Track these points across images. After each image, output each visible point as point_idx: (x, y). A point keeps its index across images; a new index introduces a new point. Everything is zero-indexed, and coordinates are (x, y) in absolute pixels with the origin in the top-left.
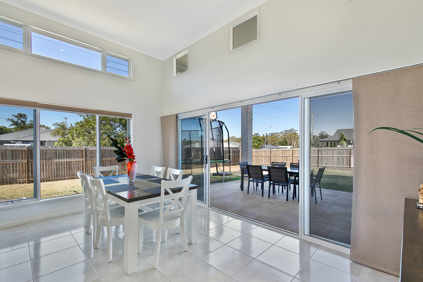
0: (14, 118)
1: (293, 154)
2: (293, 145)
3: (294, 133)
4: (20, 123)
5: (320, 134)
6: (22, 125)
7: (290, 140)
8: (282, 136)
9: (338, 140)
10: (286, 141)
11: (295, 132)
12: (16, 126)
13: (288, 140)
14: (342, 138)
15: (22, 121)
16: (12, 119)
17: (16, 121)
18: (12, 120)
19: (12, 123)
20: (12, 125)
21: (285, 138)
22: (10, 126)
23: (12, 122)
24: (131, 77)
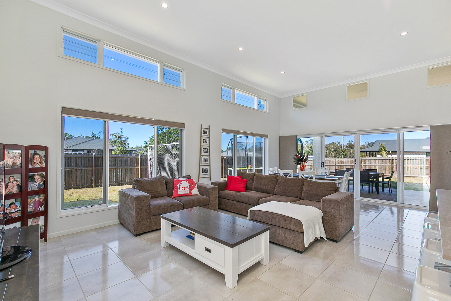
1: (336, 164)
9: (378, 150)
14: (382, 149)
24: (268, 111)
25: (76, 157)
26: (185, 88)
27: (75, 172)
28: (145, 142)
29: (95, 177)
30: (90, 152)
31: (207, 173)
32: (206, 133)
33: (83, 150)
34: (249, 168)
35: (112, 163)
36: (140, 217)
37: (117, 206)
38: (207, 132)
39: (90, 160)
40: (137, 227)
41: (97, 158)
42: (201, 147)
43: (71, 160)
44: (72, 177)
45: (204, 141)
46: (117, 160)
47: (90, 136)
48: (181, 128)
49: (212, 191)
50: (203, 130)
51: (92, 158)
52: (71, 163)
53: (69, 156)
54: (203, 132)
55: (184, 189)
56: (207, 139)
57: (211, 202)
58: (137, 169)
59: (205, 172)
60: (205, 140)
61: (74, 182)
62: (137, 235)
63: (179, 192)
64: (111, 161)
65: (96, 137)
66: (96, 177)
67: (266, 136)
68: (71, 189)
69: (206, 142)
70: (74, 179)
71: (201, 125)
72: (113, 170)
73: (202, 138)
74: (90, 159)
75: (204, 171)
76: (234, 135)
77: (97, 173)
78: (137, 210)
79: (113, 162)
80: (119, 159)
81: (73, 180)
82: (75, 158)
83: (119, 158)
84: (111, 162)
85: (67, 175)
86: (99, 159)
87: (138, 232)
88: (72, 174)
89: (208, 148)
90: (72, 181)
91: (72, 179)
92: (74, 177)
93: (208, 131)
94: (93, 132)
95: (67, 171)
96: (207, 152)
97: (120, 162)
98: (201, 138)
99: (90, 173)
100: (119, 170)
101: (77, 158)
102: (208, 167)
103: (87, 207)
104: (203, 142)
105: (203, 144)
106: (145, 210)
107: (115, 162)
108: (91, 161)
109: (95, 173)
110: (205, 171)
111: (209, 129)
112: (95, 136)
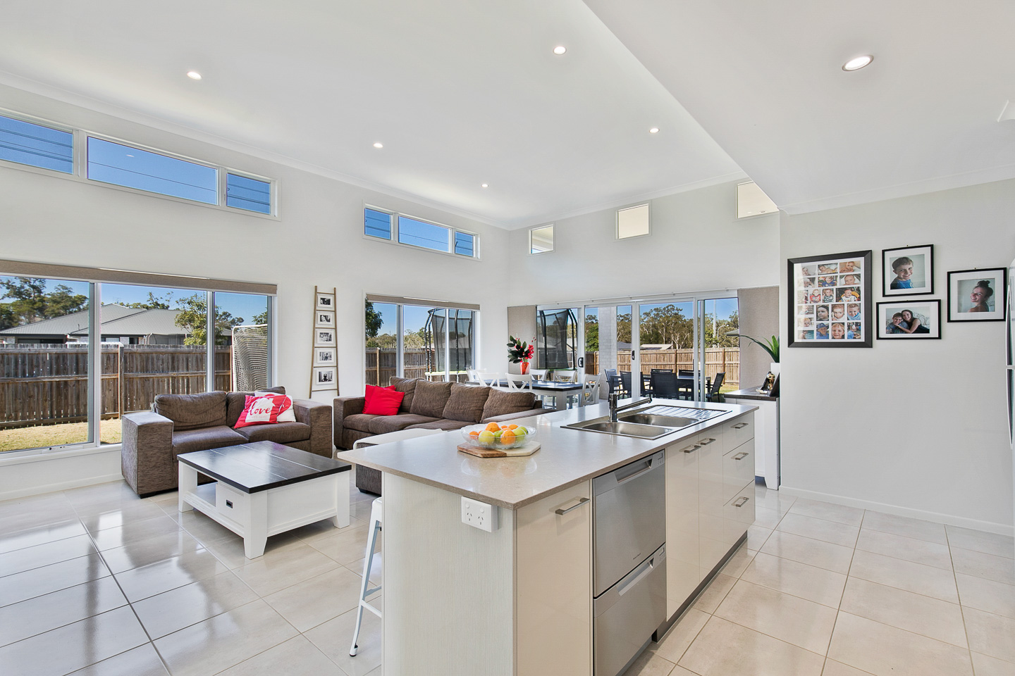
0: (15, 280)
1: (676, 361)
2: (674, 343)
3: (676, 314)
4: (27, 290)
5: (733, 317)
6: (32, 295)
7: (666, 331)
8: (650, 321)
10: (657, 334)
11: (676, 312)
12: (16, 299)
13: (663, 330)
15: (34, 287)
16: (9, 281)
17: (19, 286)
18: (7, 284)
19: (7, 291)
20: (8, 296)
21: (654, 326)
22: (3, 299)
23: (8, 288)
24: (479, 257)
25: (77, 354)
26: (276, 215)
27: (74, 386)
28: (255, 317)
29: (123, 397)
30: (136, 341)
31: (330, 381)
32: (327, 302)
33: (118, 336)
34: (461, 372)
35: (165, 364)
36: (150, 462)
37: (120, 447)
38: (329, 300)
39: (112, 360)
40: (142, 480)
41: (128, 355)
42: (316, 330)
43: (64, 360)
44: (66, 398)
45: (323, 318)
46: (178, 357)
47: (144, 302)
48: (270, 295)
49: (318, 414)
50: (320, 297)
51: (116, 355)
52: (64, 365)
53: (80, 350)
54: (319, 301)
55: (260, 413)
56: (331, 315)
57: (314, 435)
58: (226, 378)
59: (325, 380)
60: (325, 316)
61: (72, 410)
62: (143, 496)
63: (250, 418)
64: (163, 360)
65: (159, 305)
66: (126, 396)
67: (477, 307)
68: (65, 423)
69: (329, 321)
70: (72, 402)
71: (316, 287)
72: (168, 380)
73: (317, 312)
74: (112, 356)
75: (323, 378)
76: (399, 306)
77: (130, 389)
78: (141, 449)
79: (168, 363)
80: (181, 356)
81: (70, 403)
82: (74, 356)
83: (182, 353)
84: (163, 363)
85: (54, 393)
86: (132, 356)
87: (146, 491)
88: (67, 390)
89: (332, 332)
90: (67, 404)
91: (68, 402)
92: (72, 397)
93: (332, 298)
94: (151, 294)
95: (54, 384)
96: (330, 340)
97: (185, 363)
98: (315, 313)
99: (111, 387)
100: (183, 380)
101: (80, 356)
102: (334, 370)
103: (50, 449)
104: (321, 321)
105: (319, 324)
106: (160, 449)
107: (173, 362)
108: (114, 361)
109: (123, 388)
110: (325, 377)
111: (335, 294)
112: (156, 303)
